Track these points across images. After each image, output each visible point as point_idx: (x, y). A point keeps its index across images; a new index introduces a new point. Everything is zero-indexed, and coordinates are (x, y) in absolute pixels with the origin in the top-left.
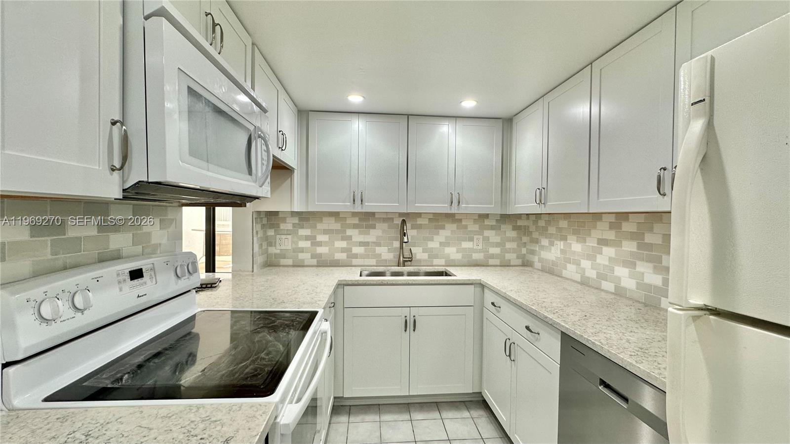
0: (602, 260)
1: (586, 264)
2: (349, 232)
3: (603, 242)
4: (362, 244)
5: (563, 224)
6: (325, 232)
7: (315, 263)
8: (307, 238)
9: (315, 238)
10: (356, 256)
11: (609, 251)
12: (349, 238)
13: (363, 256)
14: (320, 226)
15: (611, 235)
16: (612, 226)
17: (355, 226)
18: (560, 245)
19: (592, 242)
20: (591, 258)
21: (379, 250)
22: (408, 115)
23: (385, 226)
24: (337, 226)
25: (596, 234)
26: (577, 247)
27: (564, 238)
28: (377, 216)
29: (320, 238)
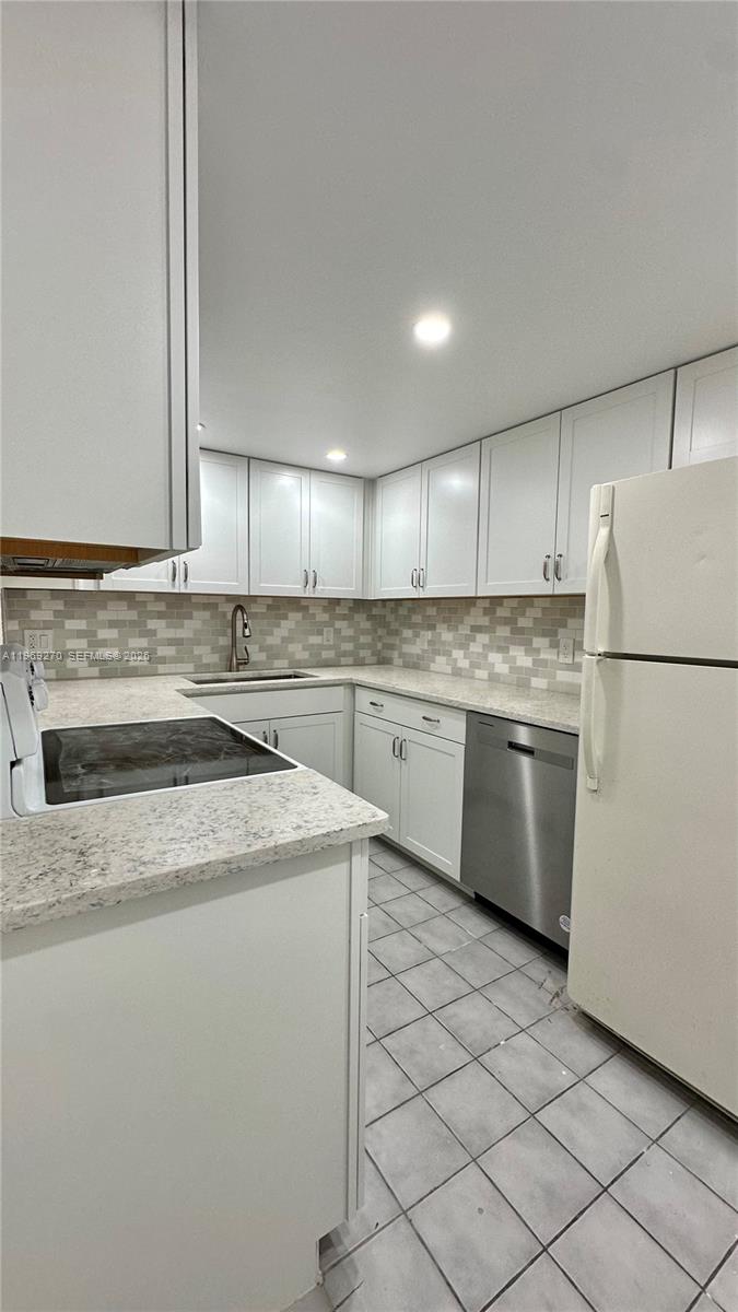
0: (475, 648)
1: (458, 654)
2: (152, 624)
3: (476, 629)
4: (171, 642)
5: (432, 611)
6: (112, 624)
7: (97, 674)
8: (80, 634)
9: (94, 634)
10: (163, 660)
11: (483, 638)
12: (153, 633)
13: (174, 660)
14: (102, 615)
15: (485, 621)
16: (486, 612)
17: (160, 616)
18: (429, 635)
19: (464, 630)
20: (463, 646)
21: (197, 650)
22: (249, 458)
23: (207, 614)
24: (133, 615)
25: (470, 620)
26: (447, 636)
27: (432, 627)
28: (194, 600)
29: (103, 634)
